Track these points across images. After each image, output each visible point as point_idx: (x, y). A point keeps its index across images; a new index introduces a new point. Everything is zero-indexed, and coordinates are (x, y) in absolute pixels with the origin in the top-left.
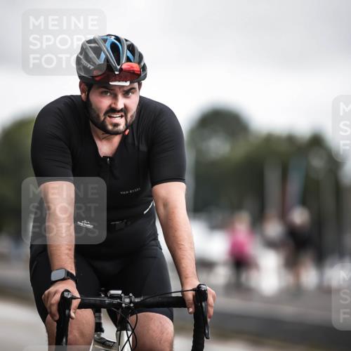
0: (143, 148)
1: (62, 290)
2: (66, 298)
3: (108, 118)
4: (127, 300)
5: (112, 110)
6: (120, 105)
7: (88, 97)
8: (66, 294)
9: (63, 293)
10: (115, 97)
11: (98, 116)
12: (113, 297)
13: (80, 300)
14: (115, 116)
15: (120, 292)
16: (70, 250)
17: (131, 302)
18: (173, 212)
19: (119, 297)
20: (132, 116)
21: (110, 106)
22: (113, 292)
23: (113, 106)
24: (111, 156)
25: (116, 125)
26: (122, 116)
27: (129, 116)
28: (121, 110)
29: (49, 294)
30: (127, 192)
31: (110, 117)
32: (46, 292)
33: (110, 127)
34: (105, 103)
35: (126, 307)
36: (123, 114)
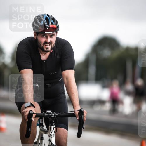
0: (58, 57)
4: (53, 114)
6: (49, 41)
7: (37, 37)
8: (31, 112)
10: (47, 38)
11: (41, 45)
12: (48, 113)
13: (36, 114)
14: (47, 45)
15: (50, 111)
17: (55, 115)
18: (70, 81)
19: (50, 113)
20: (53, 45)
21: (45, 41)
22: (48, 111)
23: (46, 41)
24: (46, 60)
25: (47, 48)
26: (50, 45)
27: (52, 45)
28: (49, 43)
31: (45, 45)
32: (23, 111)
33: (45, 49)
34: (43, 40)
35: (53, 117)
36: (50, 44)
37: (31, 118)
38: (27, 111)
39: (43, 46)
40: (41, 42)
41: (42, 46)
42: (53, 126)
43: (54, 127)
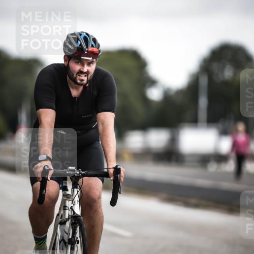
0: (95, 93)
2: (46, 169)
3: (78, 77)
4: (78, 173)
5: (81, 72)
6: (85, 70)
7: (68, 64)
8: (46, 167)
10: (83, 65)
11: (73, 75)
13: (53, 171)
14: (82, 75)
17: (80, 173)
20: (91, 76)
21: (80, 70)
22: (70, 168)
23: (81, 70)
24: (78, 97)
25: (82, 80)
26: (85, 76)
27: (89, 76)
28: (86, 73)
30: (85, 116)
31: (79, 76)
33: (79, 81)
34: (77, 68)
35: (77, 176)
40: (74, 71)
41: (75, 76)
42: (77, 188)
43: (78, 190)
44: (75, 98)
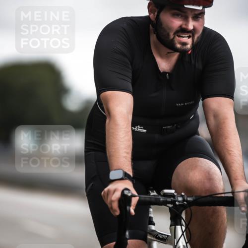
1: (122, 189)
2: (126, 196)
3: (177, 37)
4: (180, 199)
5: (182, 31)
8: (126, 192)
9: (123, 192)
10: (186, 19)
11: (168, 35)
12: (166, 195)
13: (138, 198)
14: (184, 36)
15: (173, 191)
16: (127, 153)
17: (184, 200)
18: (224, 122)
19: (172, 195)
21: (181, 26)
22: (166, 191)
23: (184, 26)
24: (169, 71)
25: (185, 44)
26: (189, 37)
27: (196, 37)
29: (109, 191)
30: (182, 104)
31: (179, 36)
32: (106, 189)
33: (179, 46)
35: (179, 205)
36: (191, 35)
37: (128, 207)
38: (115, 191)
39: (174, 37)
40: (170, 29)
41: (172, 36)
42: (181, 225)
43: (184, 228)
44: (165, 73)
